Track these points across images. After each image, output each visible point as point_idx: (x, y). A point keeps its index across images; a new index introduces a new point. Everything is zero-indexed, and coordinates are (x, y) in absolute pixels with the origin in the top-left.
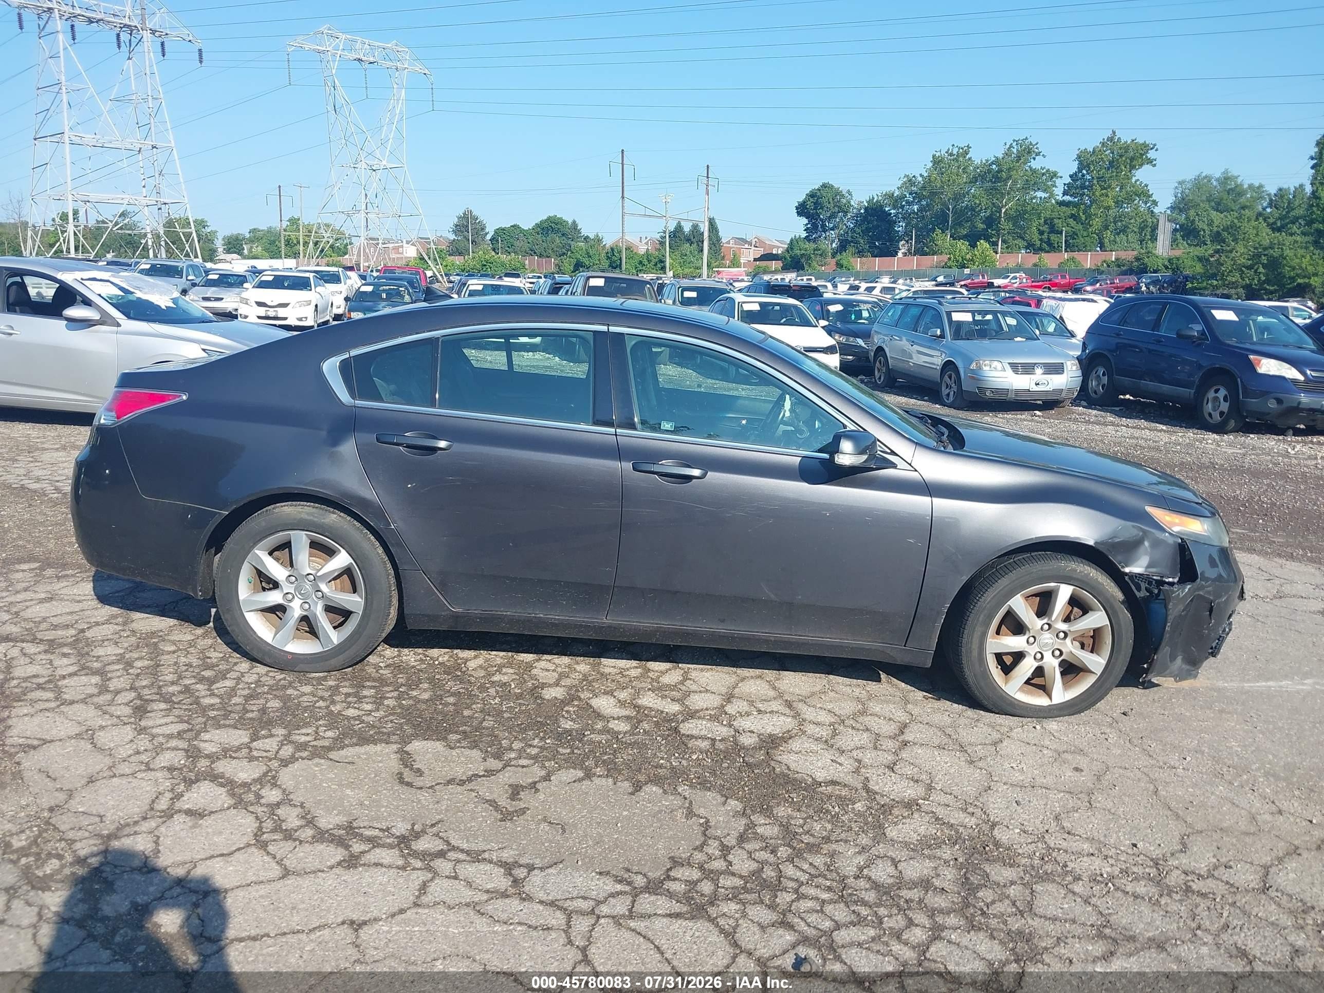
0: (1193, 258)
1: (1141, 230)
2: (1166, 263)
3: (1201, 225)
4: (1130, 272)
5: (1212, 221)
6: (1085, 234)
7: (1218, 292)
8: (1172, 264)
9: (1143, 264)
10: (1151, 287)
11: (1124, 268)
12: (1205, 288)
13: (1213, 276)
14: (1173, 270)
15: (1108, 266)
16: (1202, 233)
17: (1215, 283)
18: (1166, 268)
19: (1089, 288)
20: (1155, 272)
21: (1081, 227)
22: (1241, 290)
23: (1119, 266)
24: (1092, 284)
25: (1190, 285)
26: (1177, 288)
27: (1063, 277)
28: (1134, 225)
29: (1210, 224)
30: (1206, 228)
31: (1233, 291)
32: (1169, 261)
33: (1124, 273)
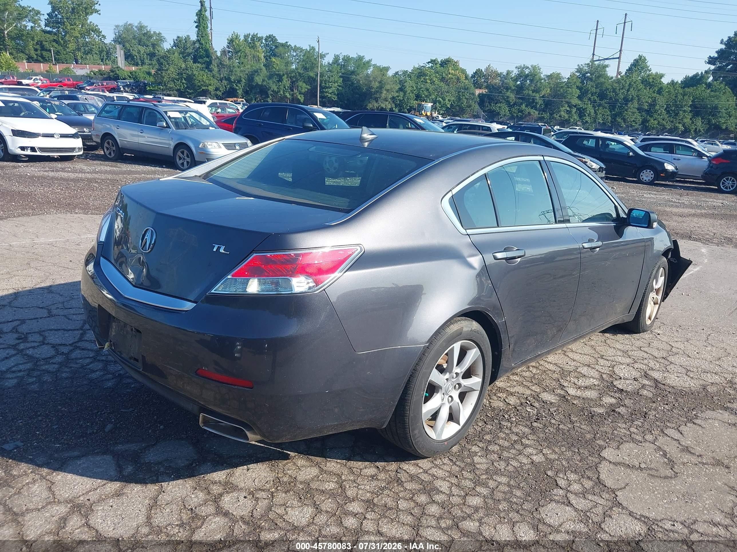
0: (143, 72)
1: (101, 52)
2: (129, 74)
3: (134, 53)
4: (109, 78)
5: (140, 51)
6: (65, 53)
7: (165, 92)
8: (133, 75)
9: (116, 74)
10: (126, 89)
11: (105, 76)
12: (157, 90)
13: (160, 84)
14: (134, 79)
15: (95, 74)
16: (136, 57)
17: (162, 87)
18: (130, 77)
19: (88, 88)
20: (124, 79)
21: (62, 48)
22: (175, 92)
23: (101, 75)
24: (89, 85)
25: (149, 88)
26: (141, 89)
27: (68, 80)
28: (96, 50)
29: (139, 52)
30: (137, 54)
31: (172, 92)
32: (131, 73)
33: (105, 79)
